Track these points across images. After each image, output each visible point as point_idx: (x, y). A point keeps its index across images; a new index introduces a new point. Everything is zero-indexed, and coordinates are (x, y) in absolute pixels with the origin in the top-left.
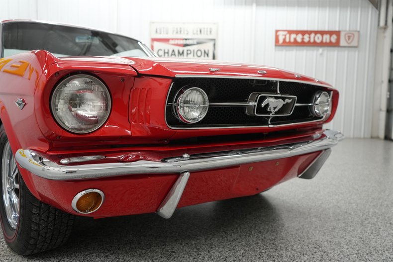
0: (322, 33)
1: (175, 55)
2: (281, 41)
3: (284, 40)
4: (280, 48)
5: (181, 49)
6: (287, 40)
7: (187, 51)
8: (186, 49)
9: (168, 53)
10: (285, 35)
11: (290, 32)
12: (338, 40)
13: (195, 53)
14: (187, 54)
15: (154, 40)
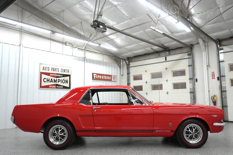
0: (107, 75)
1: (52, 82)
2: (95, 78)
3: (96, 77)
4: (94, 80)
5: (55, 79)
6: (97, 78)
7: (58, 80)
8: (57, 79)
9: (49, 80)
10: (96, 76)
11: (98, 74)
12: (111, 78)
13: (62, 81)
14: (58, 81)
15: (42, 73)
